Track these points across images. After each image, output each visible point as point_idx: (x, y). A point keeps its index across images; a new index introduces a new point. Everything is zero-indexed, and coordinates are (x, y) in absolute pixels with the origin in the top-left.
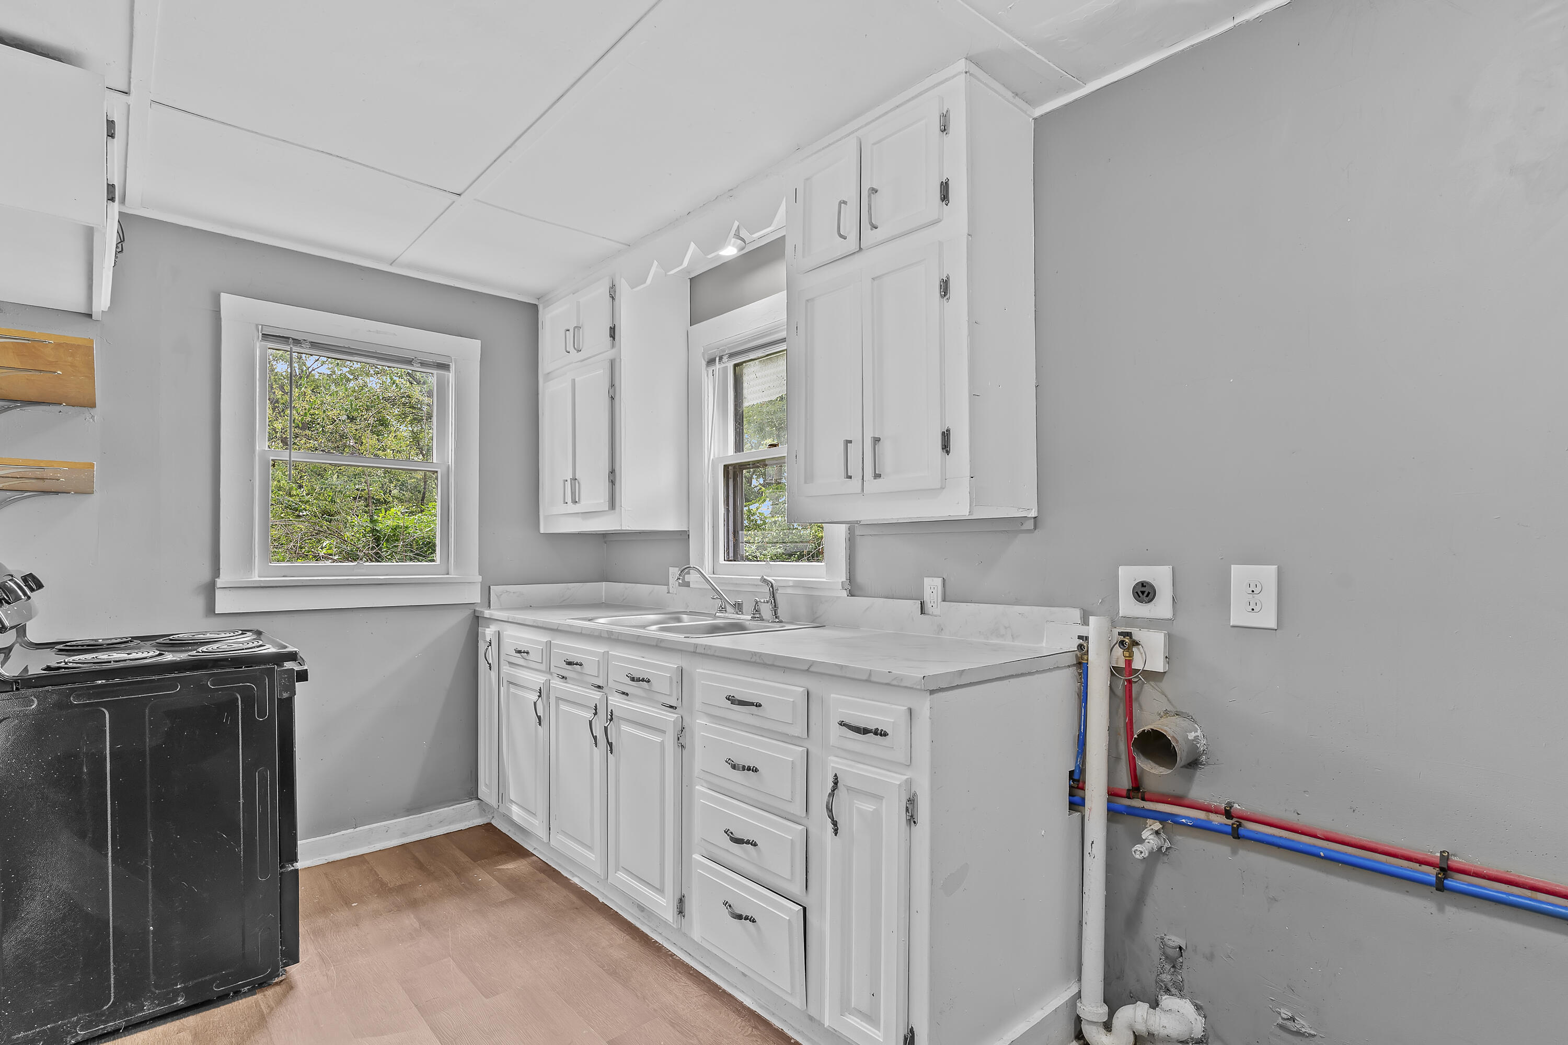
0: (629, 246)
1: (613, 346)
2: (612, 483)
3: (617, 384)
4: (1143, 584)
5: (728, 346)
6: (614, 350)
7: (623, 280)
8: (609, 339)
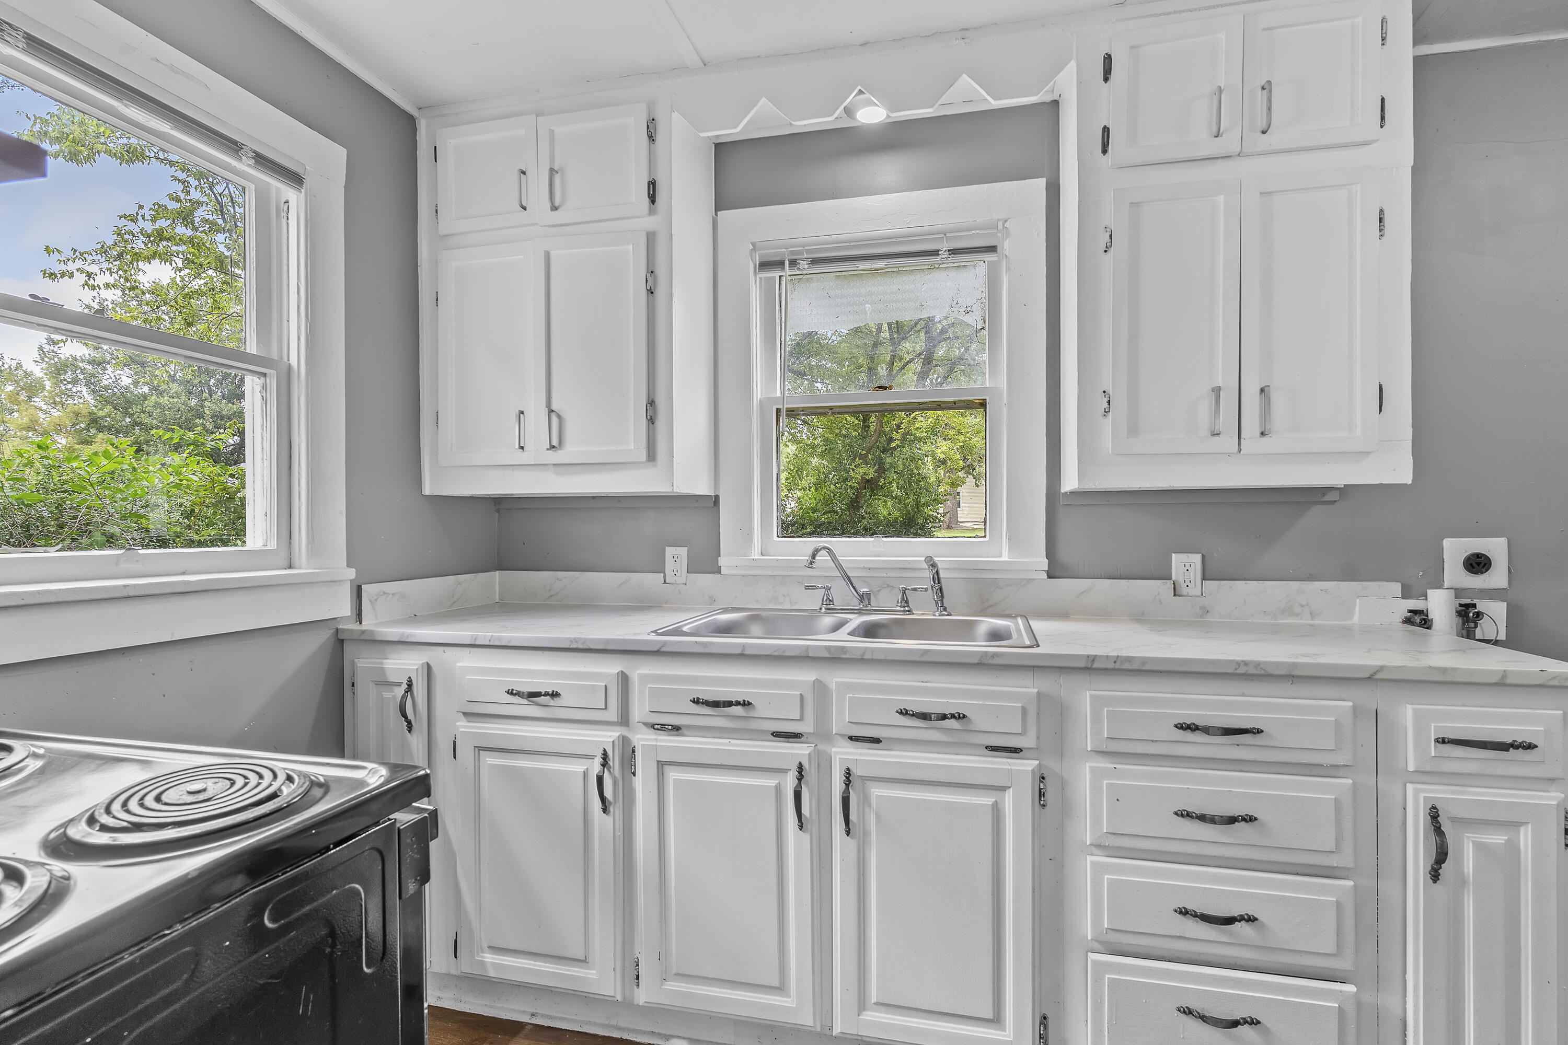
0: (705, 65)
1: (652, 212)
2: (651, 420)
3: (661, 271)
4: (1478, 556)
5: (806, 248)
6: (652, 219)
7: (676, 116)
8: (646, 200)
